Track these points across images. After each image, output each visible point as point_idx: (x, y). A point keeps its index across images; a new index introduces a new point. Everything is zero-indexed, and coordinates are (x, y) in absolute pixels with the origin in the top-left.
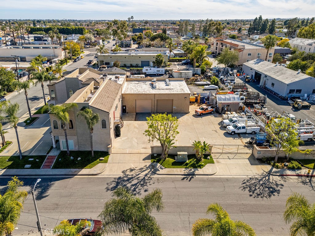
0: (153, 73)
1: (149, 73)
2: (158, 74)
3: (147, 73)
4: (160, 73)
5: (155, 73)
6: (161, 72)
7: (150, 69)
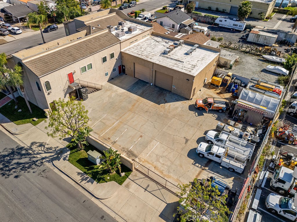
0: (228, 27)
1: (222, 25)
2: (233, 29)
3: (220, 25)
4: (236, 29)
5: (231, 28)
6: (238, 27)
7: (226, 21)
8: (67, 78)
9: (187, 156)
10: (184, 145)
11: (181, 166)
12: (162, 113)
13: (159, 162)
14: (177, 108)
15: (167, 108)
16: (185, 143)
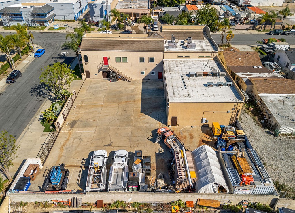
8: (102, 60)
9: (90, 152)
10: (103, 145)
11: (77, 153)
12: (132, 119)
13: (74, 140)
14: (147, 123)
15: (141, 118)
16: (104, 146)
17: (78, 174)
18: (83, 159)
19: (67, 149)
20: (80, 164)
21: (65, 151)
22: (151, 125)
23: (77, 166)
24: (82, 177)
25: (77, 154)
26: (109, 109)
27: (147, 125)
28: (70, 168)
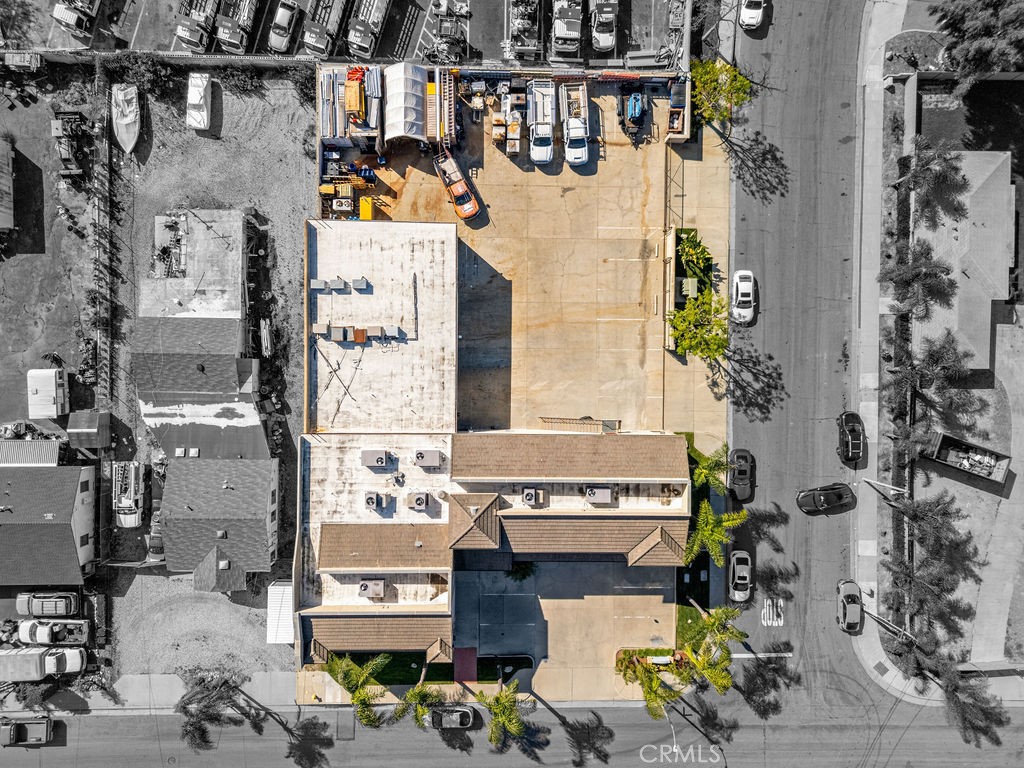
9: (596, 174)
10: (578, 190)
11: (620, 173)
12: (529, 263)
13: (632, 205)
14: (498, 248)
15: (510, 265)
16: (574, 189)
17: (607, 129)
18: (604, 158)
19: (639, 184)
20: (609, 148)
21: (641, 179)
22: (489, 242)
23: (611, 144)
24: (598, 122)
25: (618, 170)
26: (580, 300)
27: (498, 241)
28: (622, 142)
